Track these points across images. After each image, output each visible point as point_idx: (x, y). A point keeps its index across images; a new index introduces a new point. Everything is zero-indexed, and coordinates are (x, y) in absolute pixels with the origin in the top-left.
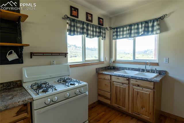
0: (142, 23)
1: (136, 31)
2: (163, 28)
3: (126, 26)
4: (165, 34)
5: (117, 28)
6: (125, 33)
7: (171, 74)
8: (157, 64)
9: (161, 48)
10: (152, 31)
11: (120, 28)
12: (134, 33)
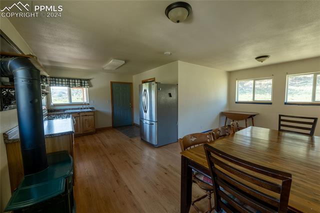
0: (78, 80)
1: (74, 84)
2: (90, 85)
3: (65, 78)
4: (91, 88)
5: (55, 78)
6: (64, 83)
7: (96, 108)
8: (88, 104)
9: (90, 95)
10: (84, 86)
11: (59, 78)
12: (72, 85)
